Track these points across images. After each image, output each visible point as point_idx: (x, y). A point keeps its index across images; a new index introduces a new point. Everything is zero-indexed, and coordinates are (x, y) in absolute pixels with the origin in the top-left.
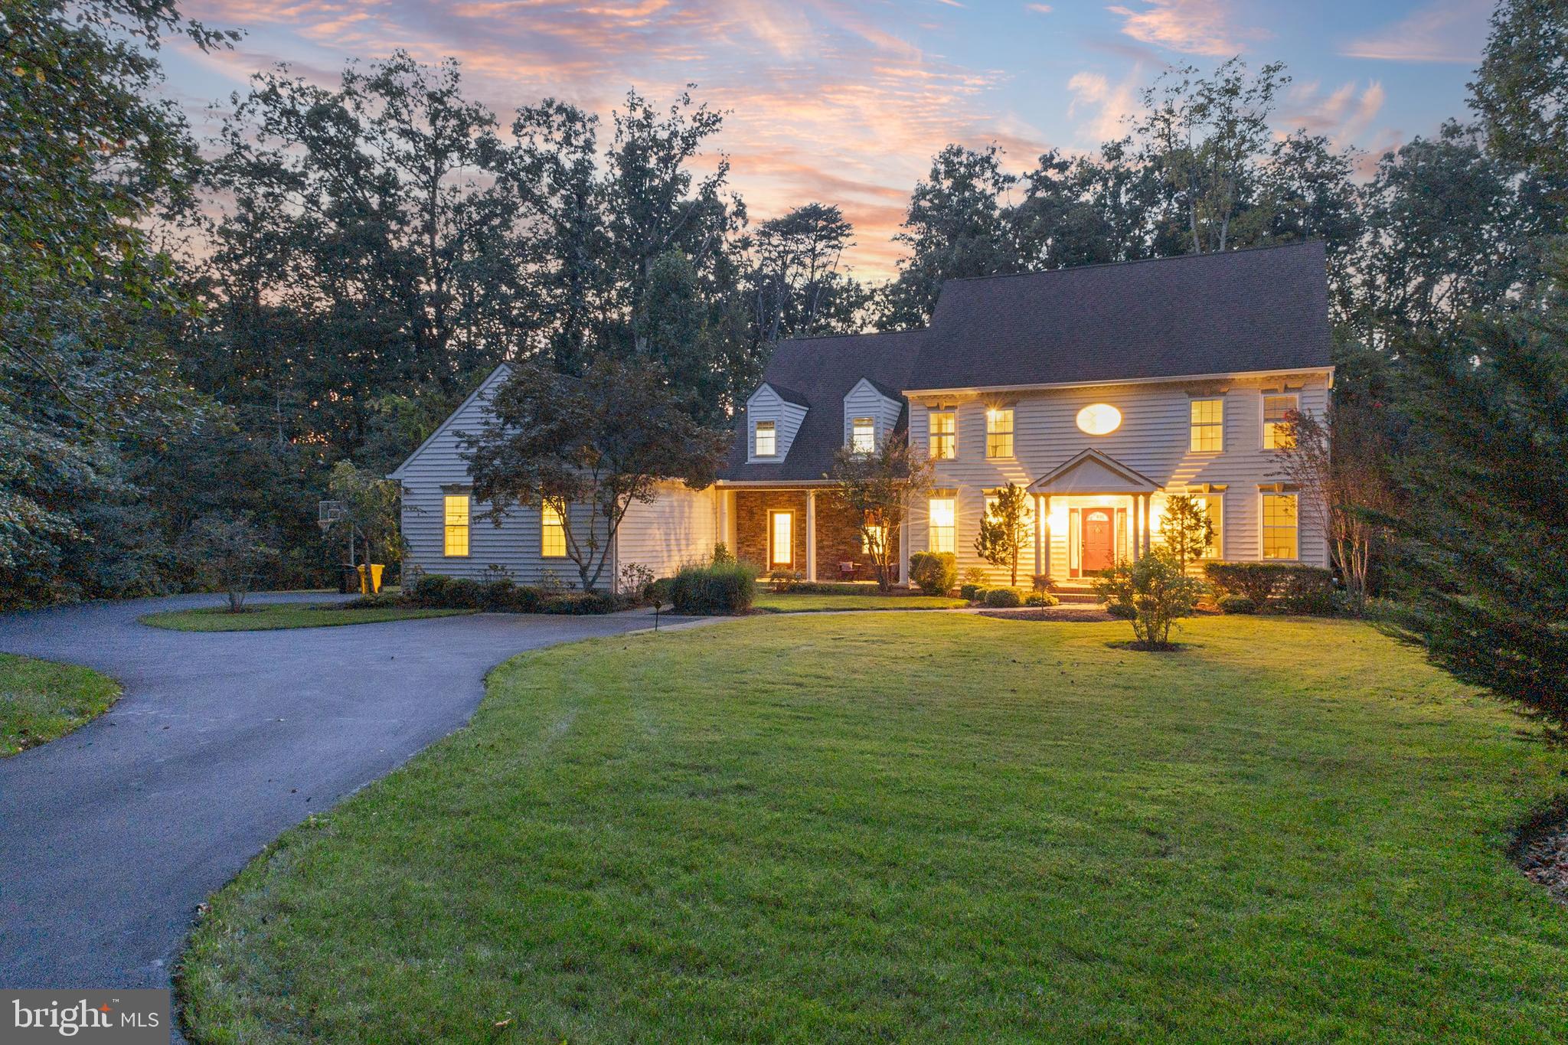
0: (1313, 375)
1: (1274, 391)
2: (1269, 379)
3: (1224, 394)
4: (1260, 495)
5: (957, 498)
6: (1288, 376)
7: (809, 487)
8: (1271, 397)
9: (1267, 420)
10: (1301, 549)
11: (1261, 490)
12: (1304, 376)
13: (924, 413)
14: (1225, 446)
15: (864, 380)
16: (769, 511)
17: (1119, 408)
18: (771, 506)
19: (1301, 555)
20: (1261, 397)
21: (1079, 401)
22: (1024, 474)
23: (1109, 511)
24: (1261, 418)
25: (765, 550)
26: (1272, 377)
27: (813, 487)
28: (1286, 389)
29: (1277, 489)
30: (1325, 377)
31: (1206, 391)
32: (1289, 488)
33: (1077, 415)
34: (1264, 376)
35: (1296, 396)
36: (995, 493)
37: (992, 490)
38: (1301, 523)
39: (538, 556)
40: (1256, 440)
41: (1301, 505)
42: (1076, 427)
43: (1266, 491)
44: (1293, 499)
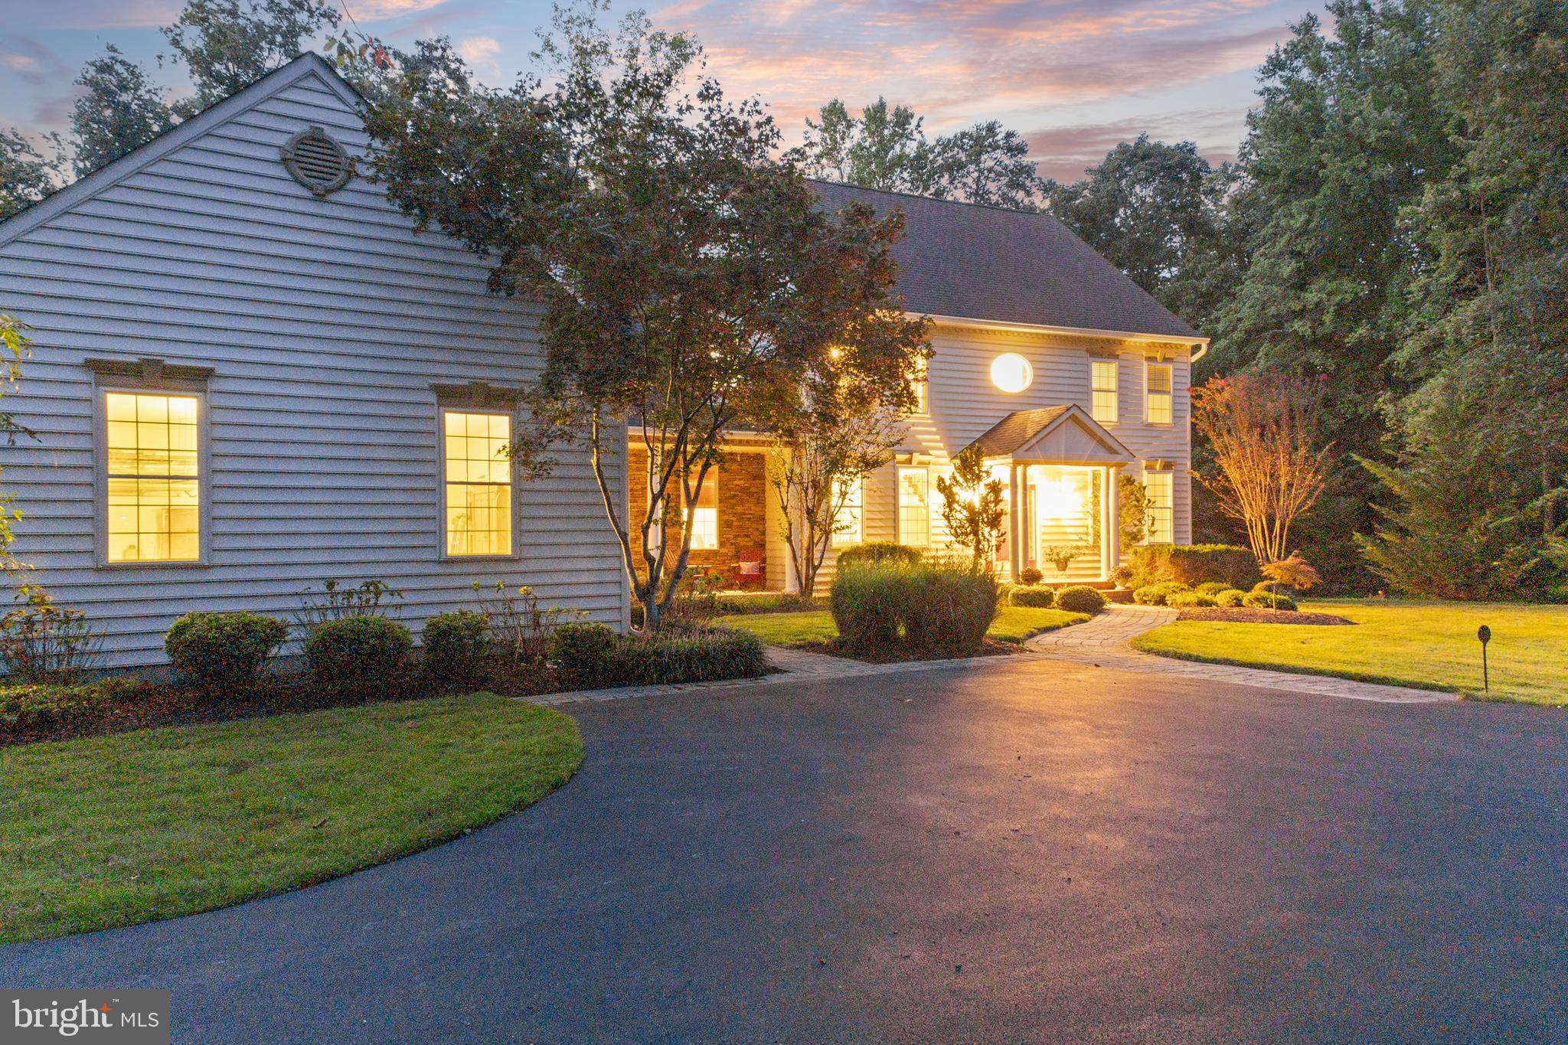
0: (1182, 346)
1: (1154, 359)
2: (1150, 345)
3: (1116, 357)
4: (1145, 473)
6: (1165, 344)
8: (1153, 365)
9: (1150, 391)
10: (1176, 532)
11: (1147, 467)
12: (1175, 345)
14: (1120, 416)
17: (1031, 361)
19: (1175, 538)
20: (1145, 364)
21: (989, 347)
22: (937, 437)
24: (1145, 388)
26: (1154, 343)
28: (1166, 360)
29: (1158, 467)
30: (1196, 348)
31: (1104, 351)
32: (1167, 467)
33: (987, 366)
34: (1149, 341)
35: (1170, 367)
36: (910, 461)
37: (907, 456)
38: (1175, 505)
39: (435, 557)
40: (1141, 412)
41: (1175, 485)
42: (988, 380)
43: (1150, 468)
44: (1168, 478)
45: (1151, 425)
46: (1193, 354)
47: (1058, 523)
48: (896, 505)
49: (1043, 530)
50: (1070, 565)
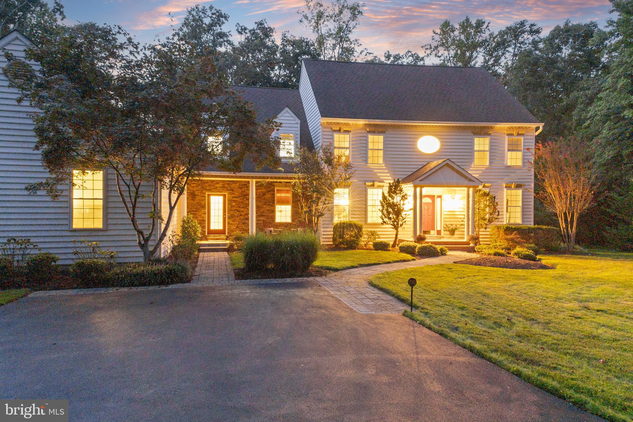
0: (530, 127)
1: (512, 135)
2: (510, 128)
3: (490, 134)
4: (505, 190)
5: (350, 188)
6: (519, 127)
7: (253, 178)
8: (512, 138)
9: (509, 150)
10: (523, 218)
11: (506, 187)
12: (526, 127)
13: (330, 133)
14: (490, 162)
15: (287, 109)
16: (207, 193)
17: (439, 139)
18: (210, 190)
19: (523, 221)
20: (507, 137)
21: (418, 133)
22: (388, 175)
23: (432, 197)
24: (506, 149)
25: (205, 221)
26: (512, 127)
27: (256, 178)
28: (518, 134)
29: (513, 187)
30: (537, 129)
31: (482, 132)
32: (518, 186)
33: (416, 142)
34: (509, 126)
35: (522, 138)
36: (373, 185)
37: (372, 183)
38: (523, 205)
39: (67, 229)
40: (504, 160)
41: (523, 195)
42: (417, 148)
43: (508, 187)
44: (520, 192)
45: (509, 166)
46: (536, 131)
47: (454, 213)
48: (366, 205)
49: (445, 216)
50: (456, 233)
